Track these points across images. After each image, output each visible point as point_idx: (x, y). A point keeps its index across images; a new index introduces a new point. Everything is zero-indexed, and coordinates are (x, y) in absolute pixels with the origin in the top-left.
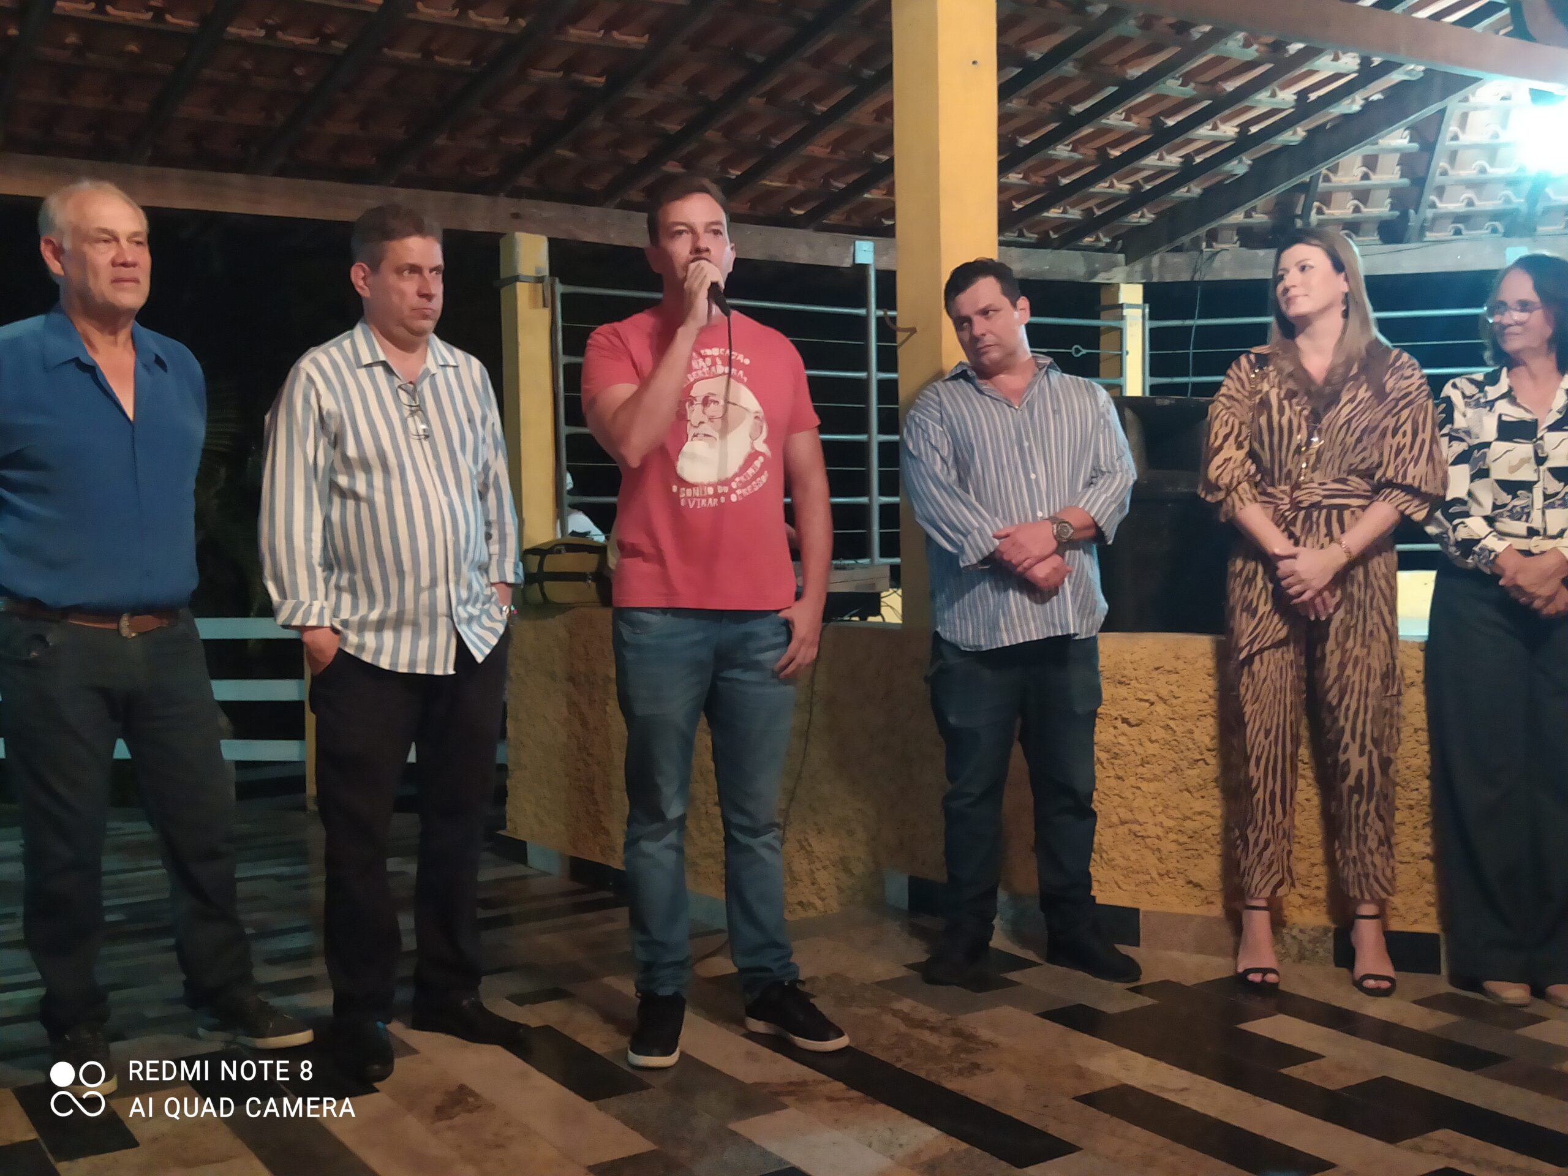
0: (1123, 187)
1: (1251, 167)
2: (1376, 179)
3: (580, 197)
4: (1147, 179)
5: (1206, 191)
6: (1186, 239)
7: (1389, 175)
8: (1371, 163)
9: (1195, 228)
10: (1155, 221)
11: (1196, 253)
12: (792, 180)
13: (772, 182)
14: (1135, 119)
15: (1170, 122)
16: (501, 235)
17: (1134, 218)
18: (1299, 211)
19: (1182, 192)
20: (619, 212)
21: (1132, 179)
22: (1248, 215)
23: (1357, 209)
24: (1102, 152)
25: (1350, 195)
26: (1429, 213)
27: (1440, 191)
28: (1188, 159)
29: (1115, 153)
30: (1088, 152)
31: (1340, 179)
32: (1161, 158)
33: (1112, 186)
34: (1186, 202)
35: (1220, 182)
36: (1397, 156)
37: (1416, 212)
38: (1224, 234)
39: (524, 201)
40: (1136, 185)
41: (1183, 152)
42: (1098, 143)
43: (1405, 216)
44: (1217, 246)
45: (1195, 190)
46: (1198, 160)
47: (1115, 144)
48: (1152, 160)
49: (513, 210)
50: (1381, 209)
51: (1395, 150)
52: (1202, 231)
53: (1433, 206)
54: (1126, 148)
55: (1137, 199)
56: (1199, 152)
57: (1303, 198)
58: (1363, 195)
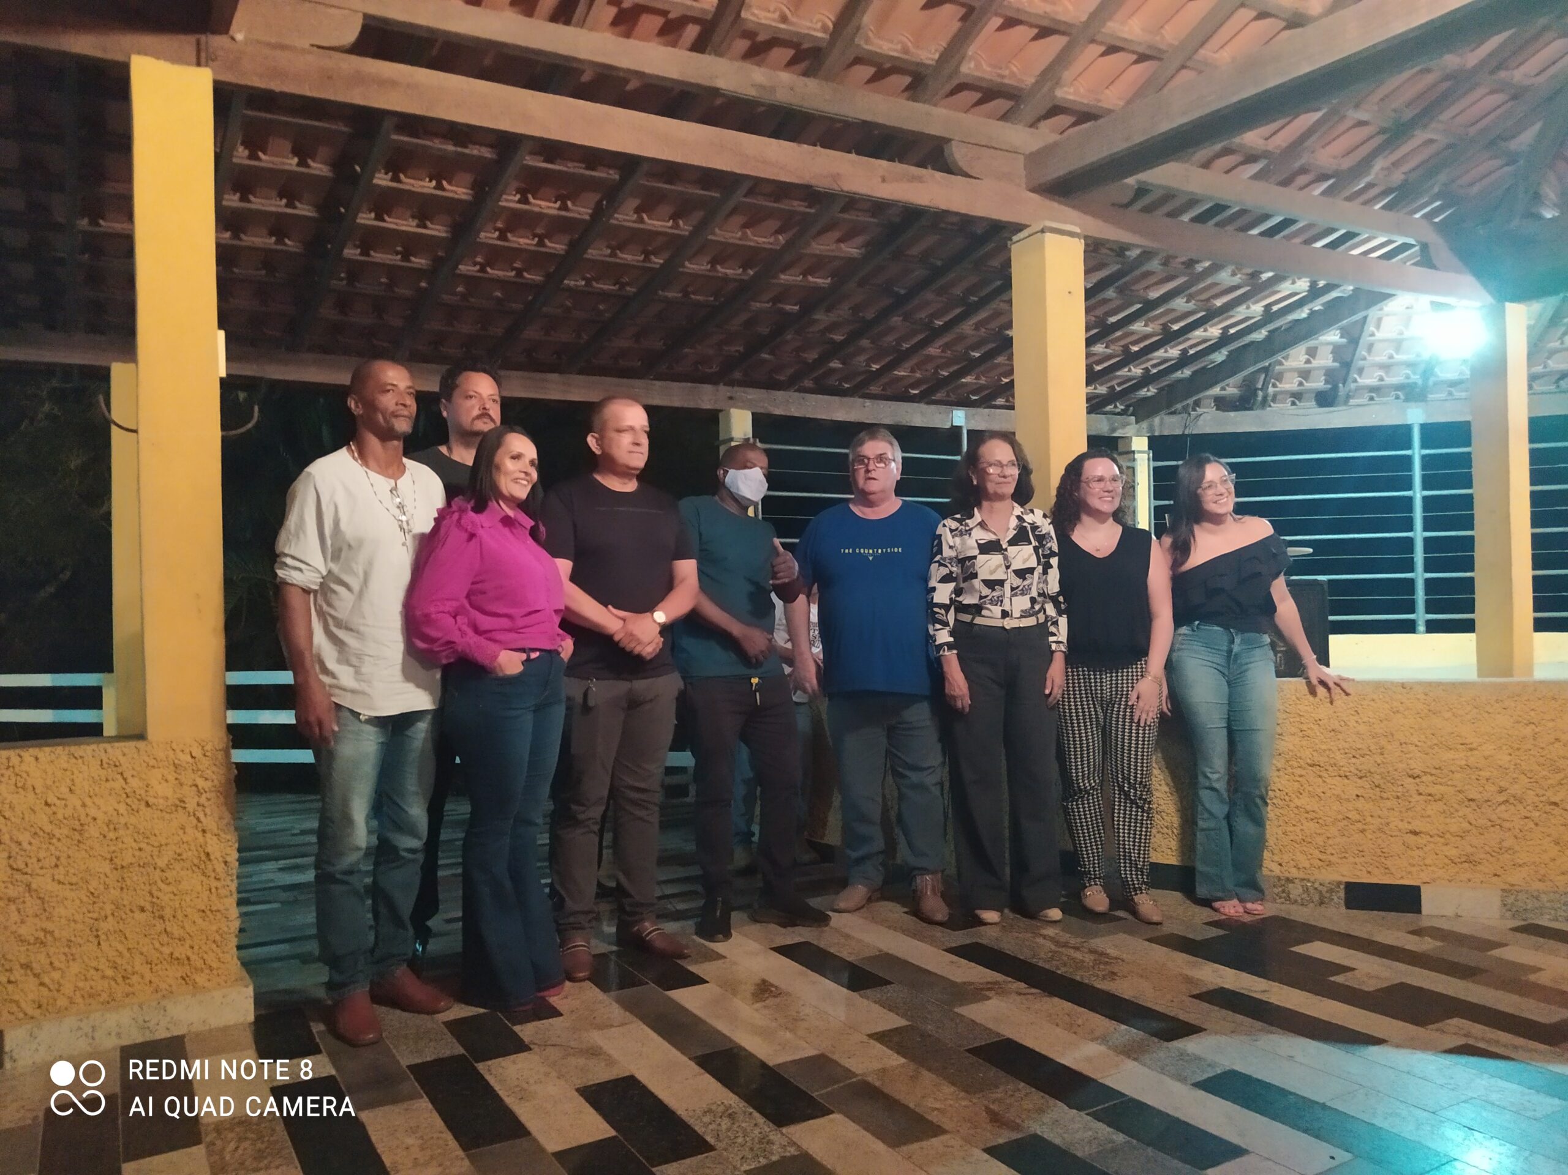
0: (1137, 371)
1: (1228, 356)
2: (1315, 363)
3: (772, 385)
4: (1154, 366)
5: (1195, 373)
6: (1179, 406)
7: (1325, 360)
8: (1312, 353)
9: (1187, 398)
10: (1157, 394)
11: (1185, 415)
12: (913, 371)
13: (900, 373)
14: (1151, 325)
15: (1176, 327)
16: (721, 411)
17: (1143, 392)
18: (1259, 386)
19: (1178, 375)
20: (797, 394)
21: (1144, 366)
22: (1223, 389)
23: (1301, 384)
24: (1126, 348)
25: (1296, 375)
26: (1353, 386)
27: (1361, 371)
28: (1184, 352)
29: (1135, 348)
30: (1116, 348)
31: (1290, 364)
32: (1166, 351)
33: (1130, 370)
34: (1180, 381)
35: (1204, 368)
36: (1331, 348)
37: (1344, 384)
38: (1204, 402)
39: (736, 388)
40: (1147, 370)
41: (1181, 347)
42: (1123, 343)
43: (1335, 388)
44: (1200, 410)
45: (1187, 372)
46: (1191, 352)
47: (1135, 343)
48: (1160, 353)
49: (729, 394)
50: (1318, 383)
51: (1328, 344)
52: (1190, 401)
53: (1355, 381)
54: (1142, 345)
55: (1147, 379)
56: (1191, 347)
57: (1263, 376)
58: (1305, 374)
